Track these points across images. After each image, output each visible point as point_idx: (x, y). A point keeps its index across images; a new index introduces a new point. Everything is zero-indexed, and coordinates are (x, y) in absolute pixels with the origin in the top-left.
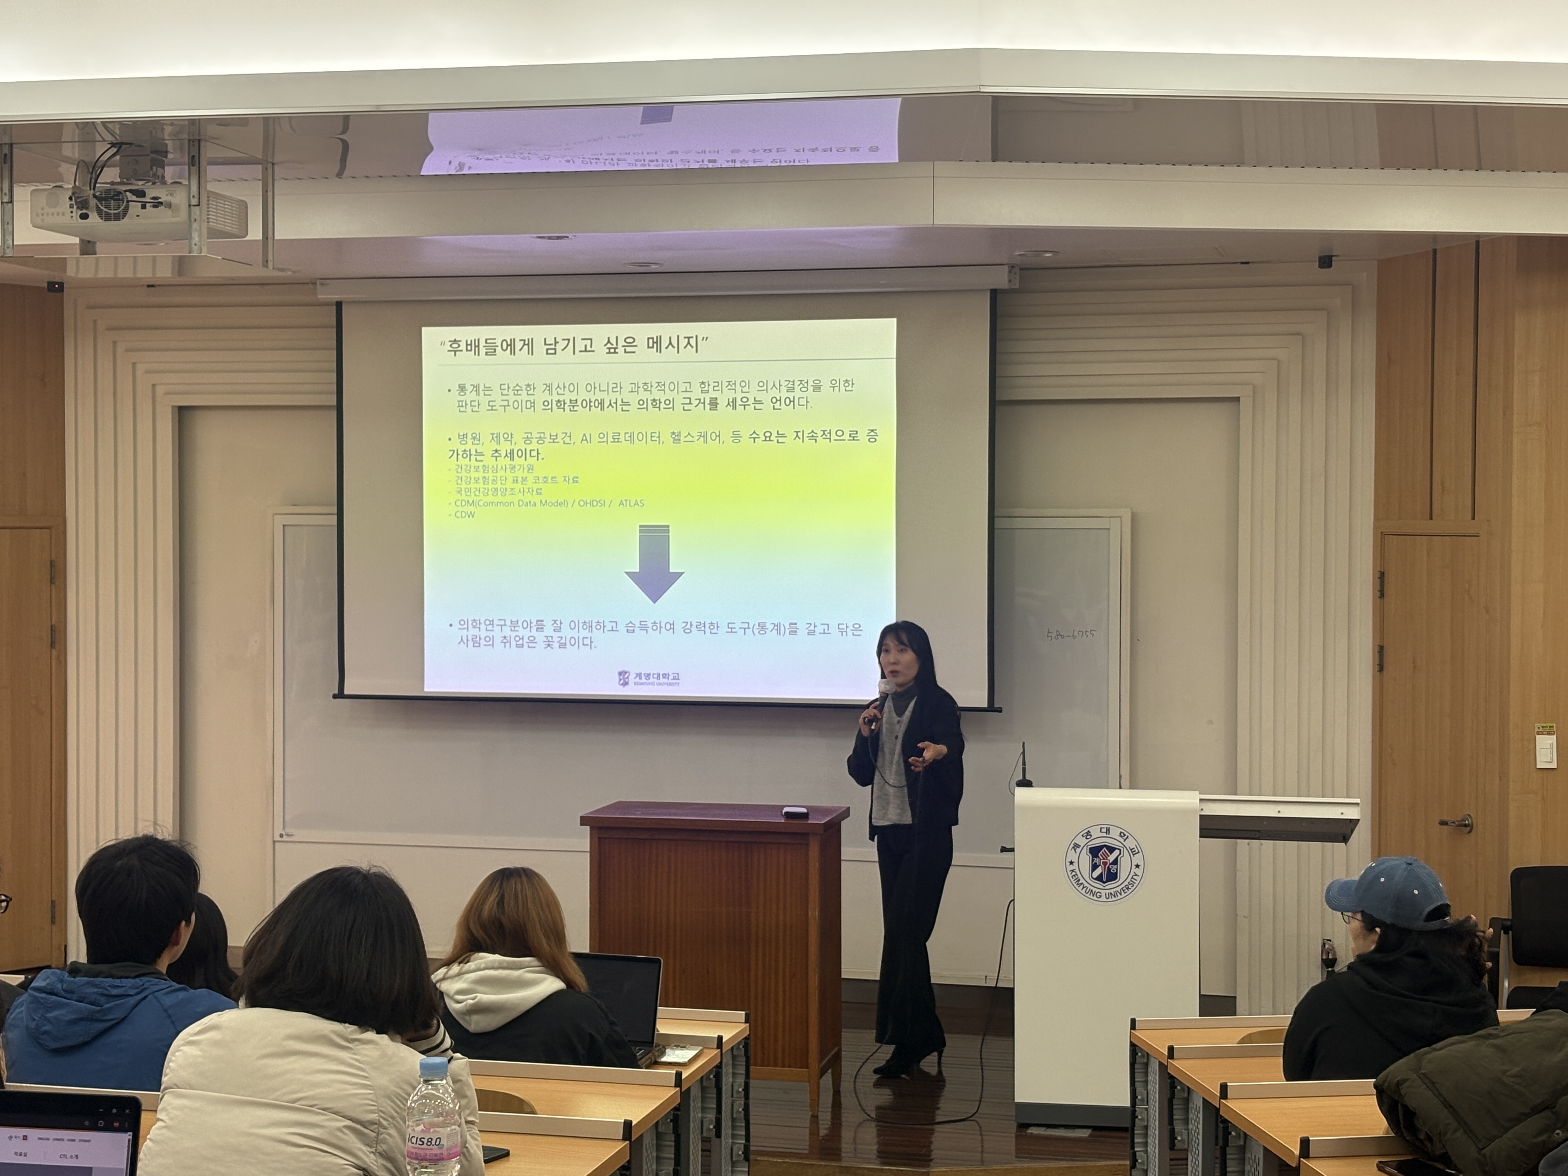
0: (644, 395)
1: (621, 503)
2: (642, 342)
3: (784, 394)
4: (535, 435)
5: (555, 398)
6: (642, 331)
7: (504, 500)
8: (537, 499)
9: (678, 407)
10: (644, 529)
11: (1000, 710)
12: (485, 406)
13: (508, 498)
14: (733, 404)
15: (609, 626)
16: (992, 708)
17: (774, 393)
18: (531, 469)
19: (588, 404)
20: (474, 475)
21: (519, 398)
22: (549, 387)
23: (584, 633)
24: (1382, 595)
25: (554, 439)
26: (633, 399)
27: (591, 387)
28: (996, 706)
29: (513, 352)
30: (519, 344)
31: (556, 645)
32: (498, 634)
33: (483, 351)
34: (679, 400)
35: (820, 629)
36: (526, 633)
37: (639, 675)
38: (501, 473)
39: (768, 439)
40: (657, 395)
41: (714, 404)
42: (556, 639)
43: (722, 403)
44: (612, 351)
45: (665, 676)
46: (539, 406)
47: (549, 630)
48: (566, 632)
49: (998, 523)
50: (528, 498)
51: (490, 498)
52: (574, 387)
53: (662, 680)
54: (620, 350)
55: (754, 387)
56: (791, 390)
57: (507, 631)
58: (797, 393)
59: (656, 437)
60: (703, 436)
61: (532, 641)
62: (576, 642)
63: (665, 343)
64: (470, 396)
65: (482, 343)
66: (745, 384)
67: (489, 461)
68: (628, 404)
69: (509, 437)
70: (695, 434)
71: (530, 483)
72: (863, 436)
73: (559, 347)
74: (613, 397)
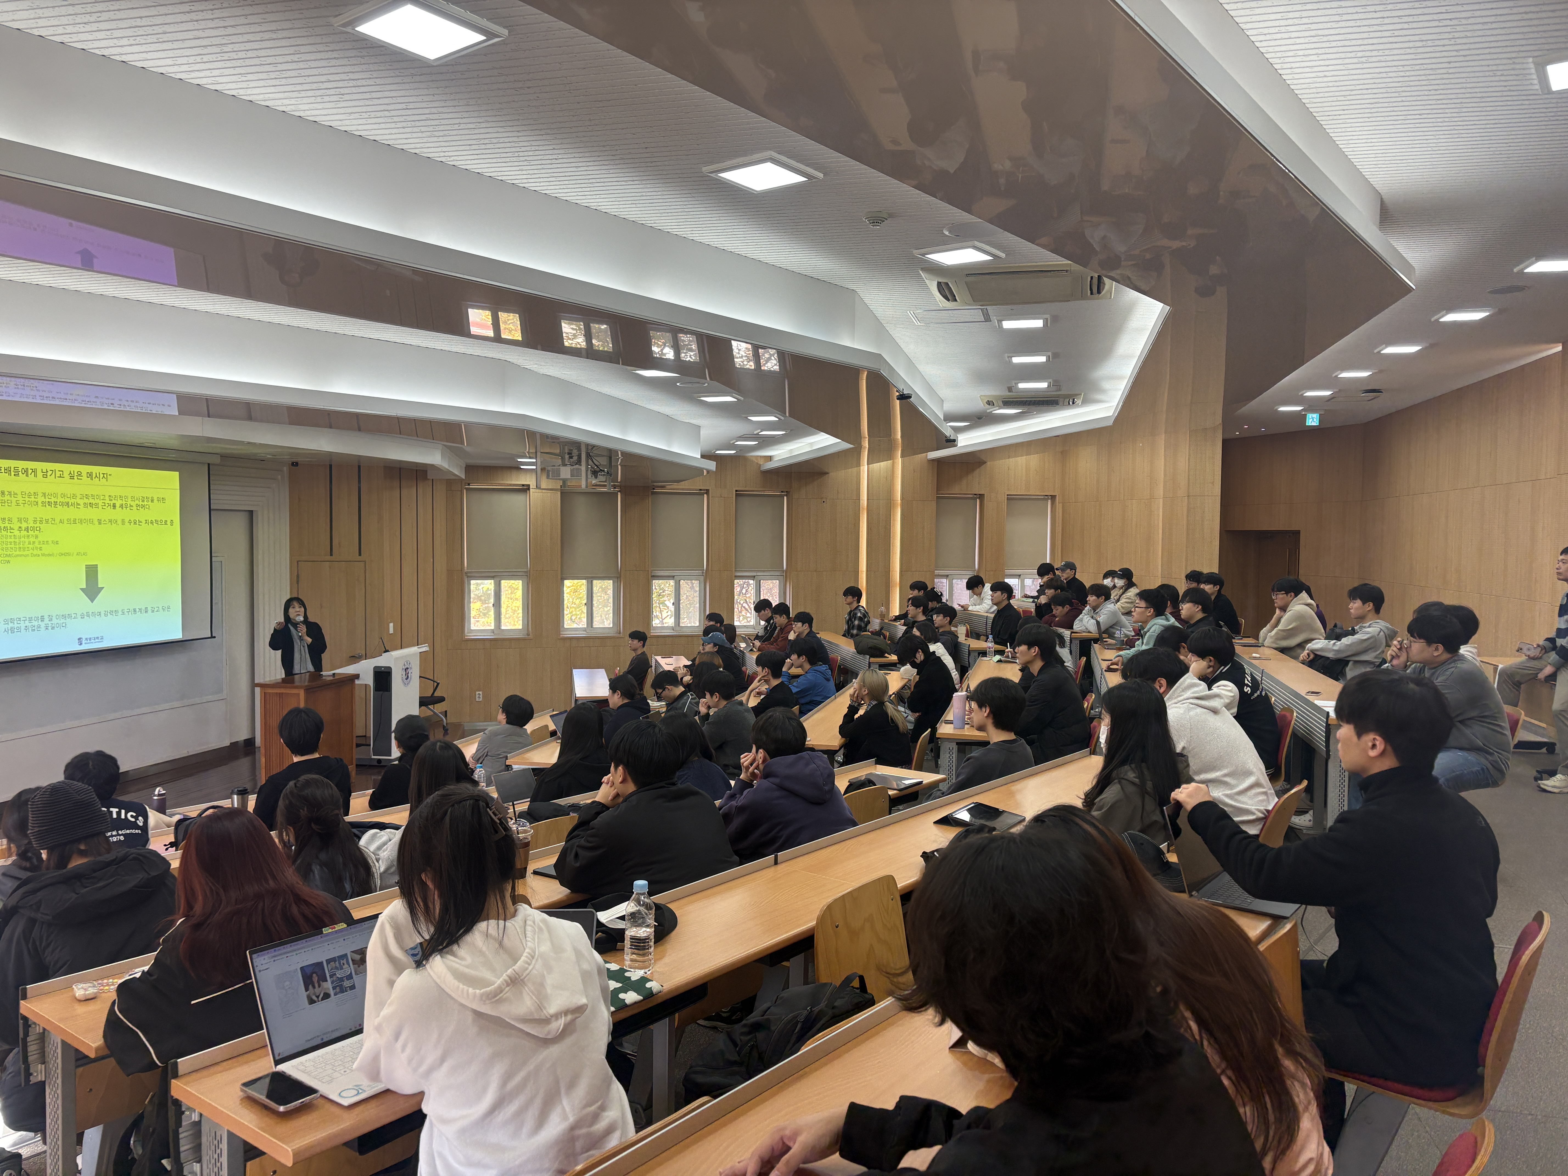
0: (86, 501)
1: (77, 554)
2: (84, 474)
3: (141, 503)
4: (38, 519)
5: (47, 500)
6: (85, 469)
7: (24, 553)
8: (39, 552)
9: (100, 507)
10: (87, 567)
11: (215, 637)
12: (14, 503)
13: (26, 553)
14: (121, 506)
15: (73, 616)
17: (137, 502)
18: (37, 537)
19: (62, 504)
20: (9, 540)
21: (30, 500)
22: (44, 494)
23: (63, 621)
25: (47, 521)
26: (81, 502)
27: (63, 495)
29: (27, 475)
30: (30, 471)
31: (50, 628)
32: (23, 625)
33: (13, 473)
34: (100, 503)
35: (156, 610)
36: (35, 623)
37: (86, 639)
38: (23, 539)
39: (135, 523)
40: (91, 501)
41: (114, 506)
42: (50, 625)
43: (118, 505)
44: (72, 478)
45: (98, 638)
46: (40, 504)
47: (46, 620)
48: (55, 621)
50: (35, 552)
51: (18, 553)
52: (56, 496)
53: (97, 640)
54: (75, 477)
55: (130, 499)
56: (143, 501)
57: (27, 623)
58: (146, 503)
59: (91, 521)
60: (110, 521)
61: (39, 626)
62: (59, 626)
63: (94, 476)
64: (7, 498)
65: (12, 470)
66: (126, 497)
67: (17, 533)
68: (79, 505)
69: (26, 520)
70: (107, 520)
71: (37, 545)
72: (168, 523)
73: (49, 474)
74: (73, 501)
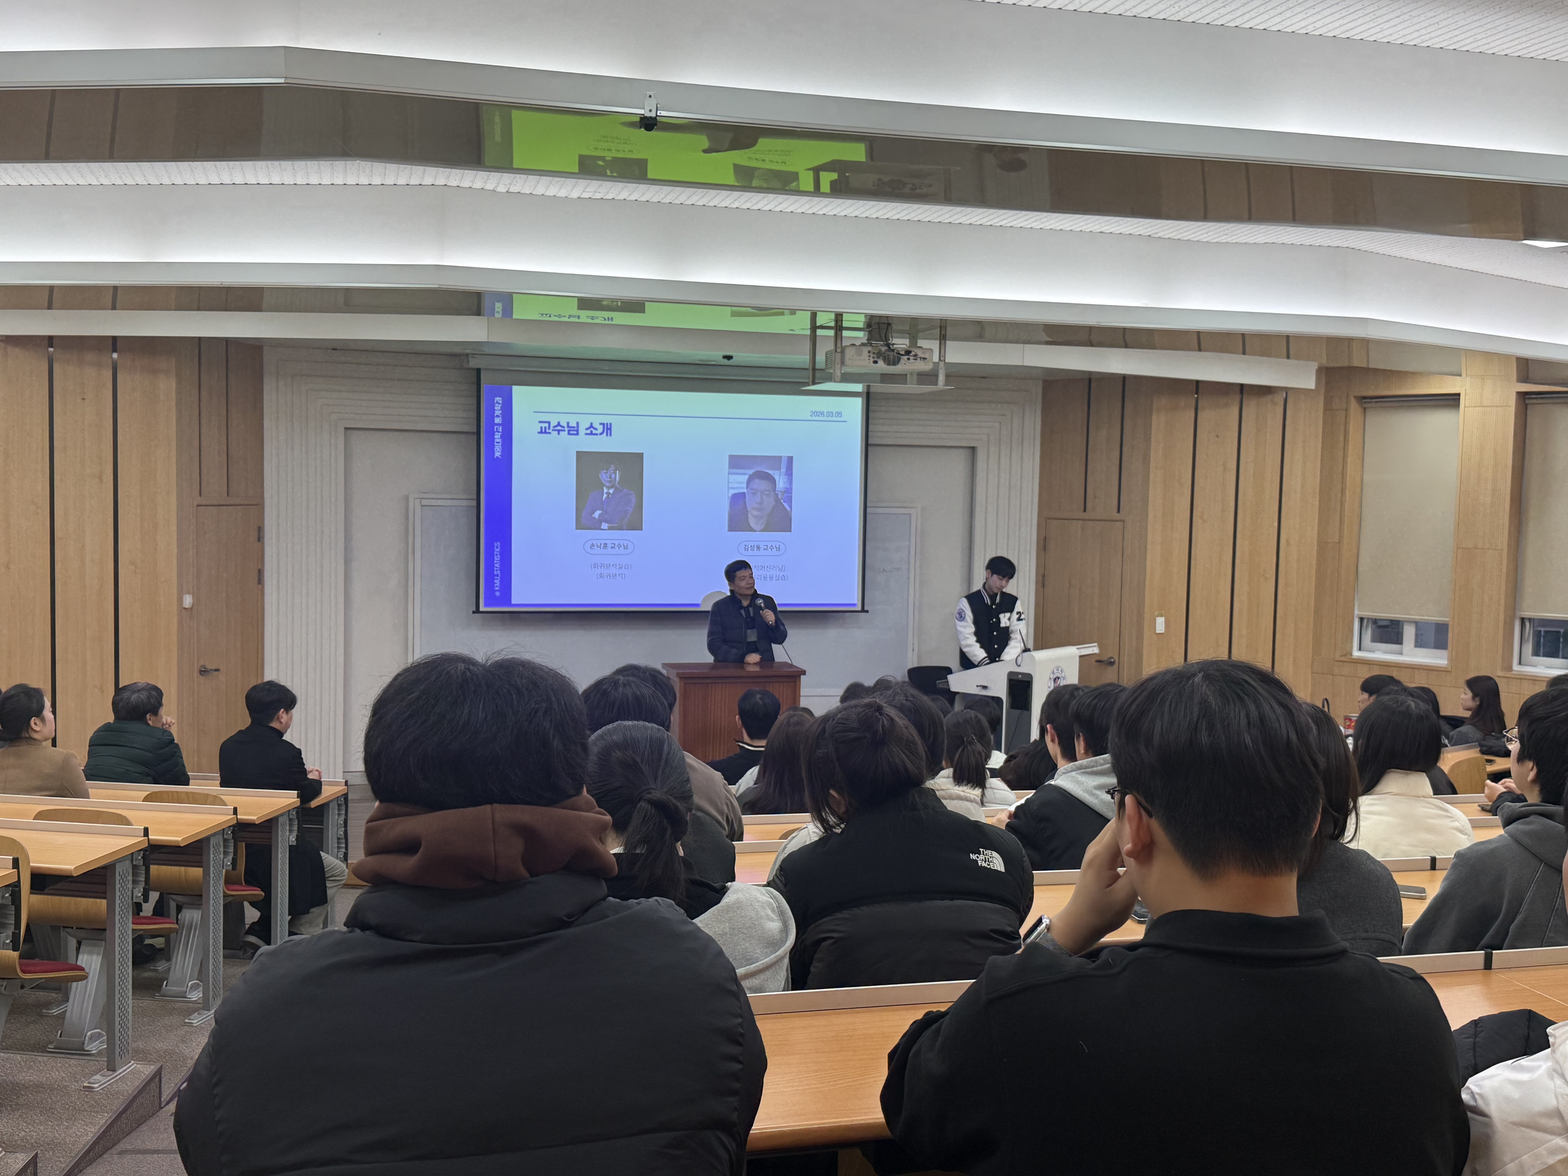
6: (673, 396)
11: (867, 612)
16: (863, 610)
24: (1045, 548)
28: (866, 609)
49: (869, 510)
